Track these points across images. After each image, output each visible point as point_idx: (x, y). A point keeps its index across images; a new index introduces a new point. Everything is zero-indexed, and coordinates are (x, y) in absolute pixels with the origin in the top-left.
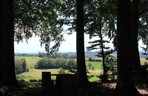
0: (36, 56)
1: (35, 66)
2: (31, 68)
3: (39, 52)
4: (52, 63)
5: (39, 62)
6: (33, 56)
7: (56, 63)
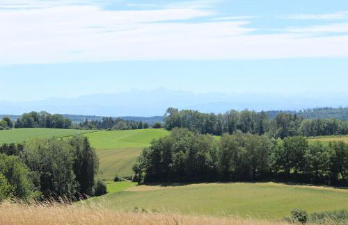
0: (158, 126)
1: (136, 170)
2: (117, 180)
3: (169, 110)
4: (208, 156)
5: (150, 151)
6: (146, 127)
7: (225, 154)
